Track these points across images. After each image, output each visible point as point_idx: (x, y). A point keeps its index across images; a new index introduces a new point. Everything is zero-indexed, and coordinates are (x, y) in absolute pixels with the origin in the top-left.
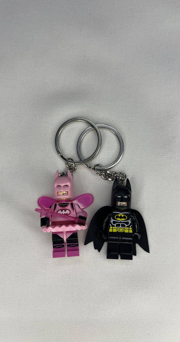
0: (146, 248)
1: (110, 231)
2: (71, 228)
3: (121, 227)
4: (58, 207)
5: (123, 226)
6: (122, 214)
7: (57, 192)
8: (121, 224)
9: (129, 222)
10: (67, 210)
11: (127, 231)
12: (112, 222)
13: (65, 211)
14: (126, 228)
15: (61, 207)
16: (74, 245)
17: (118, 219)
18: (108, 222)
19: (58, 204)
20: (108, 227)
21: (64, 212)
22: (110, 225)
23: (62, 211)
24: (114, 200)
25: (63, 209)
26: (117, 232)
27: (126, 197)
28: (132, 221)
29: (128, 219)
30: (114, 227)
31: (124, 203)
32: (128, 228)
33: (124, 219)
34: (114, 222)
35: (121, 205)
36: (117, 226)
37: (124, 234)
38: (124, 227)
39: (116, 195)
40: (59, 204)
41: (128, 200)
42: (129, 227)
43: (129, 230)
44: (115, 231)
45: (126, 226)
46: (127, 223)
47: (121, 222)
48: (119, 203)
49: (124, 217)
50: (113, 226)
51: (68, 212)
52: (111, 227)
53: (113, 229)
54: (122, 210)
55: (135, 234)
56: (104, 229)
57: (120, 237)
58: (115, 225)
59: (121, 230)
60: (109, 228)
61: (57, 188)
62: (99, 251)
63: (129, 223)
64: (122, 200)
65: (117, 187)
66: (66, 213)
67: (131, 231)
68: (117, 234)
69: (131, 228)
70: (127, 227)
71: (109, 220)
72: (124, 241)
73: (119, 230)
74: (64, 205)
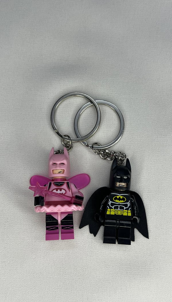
0: (146, 234)
1: (107, 214)
2: (67, 209)
3: (119, 209)
4: (53, 186)
5: (122, 208)
6: (121, 196)
7: (53, 170)
8: (119, 206)
9: (128, 204)
10: (62, 190)
11: (125, 214)
12: (110, 204)
13: (61, 190)
14: (124, 211)
15: (56, 186)
16: (68, 228)
17: (116, 201)
18: (106, 204)
19: (53, 183)
20: (105, 209)
21: (59, 192)
22: (108, 207)
23: (57, 190)
24: (113, 180)
25: (59, 189)
26: (115, 215)
27: (125, 178)
28: (131, 203)
29: (127, 201)
30: (111, 210)
31: (123, 184)
32: (127, 211)
33: (123, 201)
34: (112, 204)
35: (120, 186)
36: (115, 208)
37: (122, 217)
38: (123, 210)
39: (115, 175)
40: (55, 183)
41: (128, 181)
42: (127, 209)
43: (128, 212)
44: (113, 213)
45: (125, 208)
46: (126, 205)
47: (119, 204)
48: (118, 184)
49: (123, 199)
50: (111, 208)
51: (63, 192)
52: (109, 210)
53: (111, 212)
54: (121, 191)
55: (134, 217)
56: (101, 212)
57: (118, 220)
58: (113, 207)
59: (119, 212)
60: (107, 210)
61: (52, 166)
62: (95, 236)
63: (128, 206)
64: (121, 180)
65: (116, 167)
66: (61, 192)
67: (130, 214)
68: (115, 217)
69: (130, 211)
70: (126, 209)
71: (107, 201)
72: (122, 224)
73: (117, 212)
74: (59, 184)
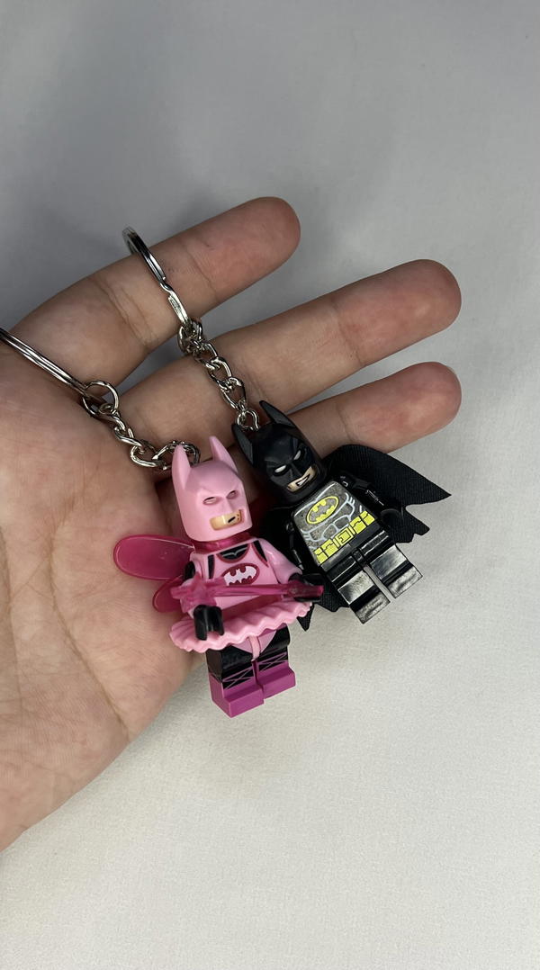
1: (322, 562)
3: (338, 530)
4: (220, 566)
5: (342, 523)
8: (333, 524)
9: (350, 503)
10: (247, 567)
11: (360, 528)
12: (310, 539)
13: (243, 570)
14: (352, 524)
15: (230, 563)
16: (276, 662)
17: (319, 519)
19: (219, 555)
21: (239, 576)
22: (311, 547)
23: (233, 574)
25: (237, 567)
26: (340, 547)
28: (355, 495)
29: (342, 499)
30: (324, 546)
32: (358, 519)
33: (333, 508)
34: (316, 535)
35: (301, 483)
36: (328, 535)
37: (359, 539)
38: (348, 525)
40: (221, 553)
42: (357, 514)
43: (362, 519)
44: (331, 550)
45: (349, 517)
46: (348, 509)
47: (331, 521)
48: (293, 484)
50: (319, 544)
51: (250, 572)
52: (318, 551)
53: (325, 551)
54: (311, 492)
55: (384, 512)
58: (323, 538)
59: (345, 536)
60: (316, 555)
63: (352, 505)
66: (245, 575)
67: (370, 519)
69: (365, 512)
70: (353, 518)
73: (340, 541)
74: (235, 554)
